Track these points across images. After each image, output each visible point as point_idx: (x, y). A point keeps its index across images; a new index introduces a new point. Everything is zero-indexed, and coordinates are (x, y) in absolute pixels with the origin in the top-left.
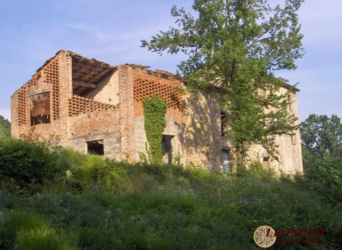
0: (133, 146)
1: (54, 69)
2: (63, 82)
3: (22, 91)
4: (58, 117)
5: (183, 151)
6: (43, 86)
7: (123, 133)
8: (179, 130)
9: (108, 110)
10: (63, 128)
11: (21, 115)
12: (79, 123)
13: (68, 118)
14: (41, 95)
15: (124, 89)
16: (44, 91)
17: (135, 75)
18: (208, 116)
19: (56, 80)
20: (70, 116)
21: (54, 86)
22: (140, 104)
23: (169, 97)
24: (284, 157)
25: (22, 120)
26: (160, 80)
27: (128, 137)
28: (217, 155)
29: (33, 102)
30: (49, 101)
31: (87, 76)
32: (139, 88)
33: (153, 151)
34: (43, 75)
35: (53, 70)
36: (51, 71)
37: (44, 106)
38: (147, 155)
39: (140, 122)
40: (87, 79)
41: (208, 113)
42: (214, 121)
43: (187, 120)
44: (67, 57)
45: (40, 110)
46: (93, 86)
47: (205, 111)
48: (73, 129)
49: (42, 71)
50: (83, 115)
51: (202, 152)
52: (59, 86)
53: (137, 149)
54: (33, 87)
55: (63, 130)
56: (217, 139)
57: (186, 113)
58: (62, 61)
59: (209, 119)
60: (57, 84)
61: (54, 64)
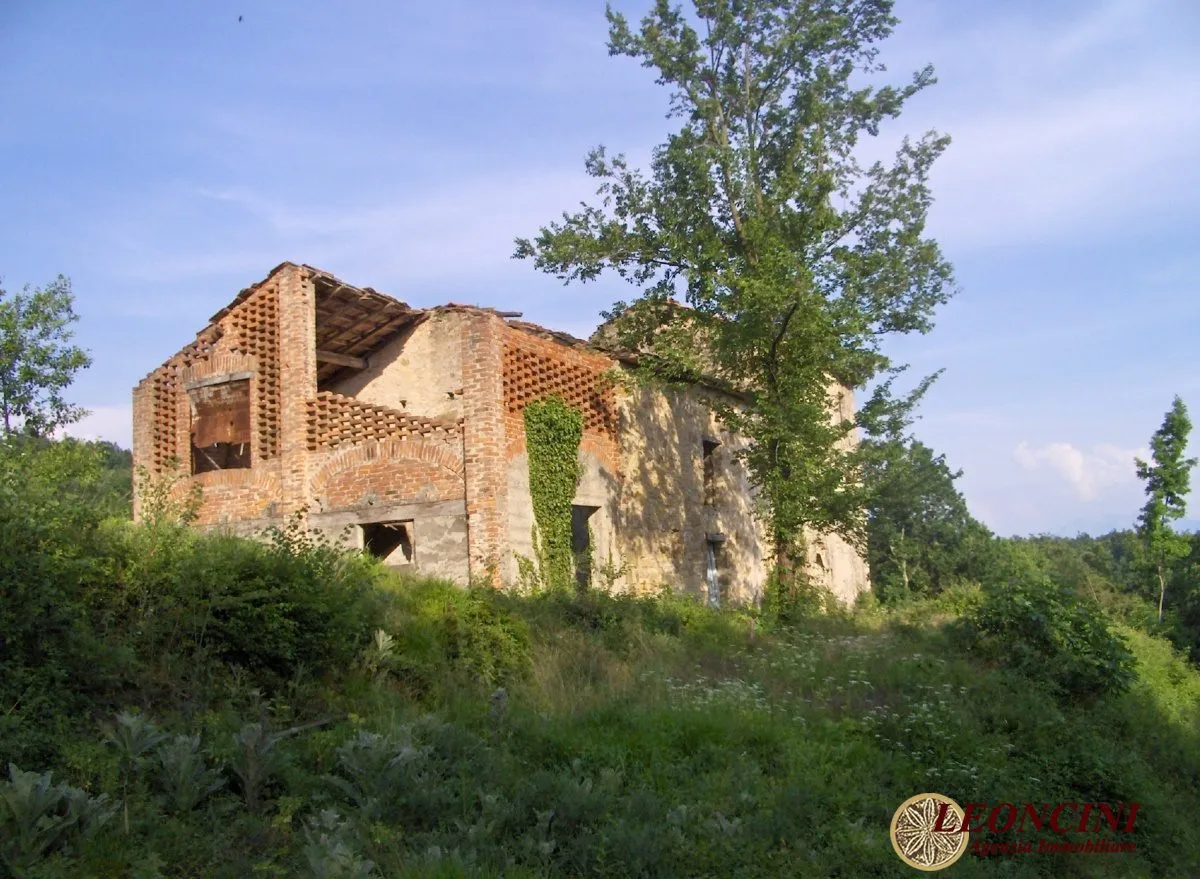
0: (504, 541)
1: (262, 314)
2: (292, 352)
3: (165, 375)
4: (274, 452)
5: (619, 548)
6: (230, 362)
7: (475, 501)
8: (609, 492)
9: (426, 435)
10: (290, 483)
11: (163, 444)
12: (339, 470)
13: (306, 454)
14: (224, 387)
15: (478, 376)
16: (231, 375)
17: (507, 338)
18: (674, 451)
19: (268, 345)
20: (312, 449)
21: (263, 364)
22: (519, 420)
23: (585, 401)
24: (835, 554)
25: (166, 457)
26: (564, 352)
27: (491, 513)
28: (696, 557)
29: (197, 405)
30: (247, 405)
31: (342, 337)
32: (515, 376)
33: (551, 551)
34: (229, 332)
35: (258, 317)
36: (253, 320)
37: (231, 419)
38: (536, 565)
39: (519, 472)
40: (343, 343)
41: (675, 444)
42: (687, 465)
43: (627, 463)
44: (304, 283)
45: (219, 429)
46: (356, 363)
47: (668, 438)
48: (322, 488)
49: (228, 321)
50: (350, 448)
51: (663, 550)
52: (277, 364)
53: (512, 548)
54: (198, 364)
55: (292, 489)
56: (695, 515)
57: (626, 445)
58: (288, 293)
59: (678, 458)
60: (272, 358)
61: (262, 302)
